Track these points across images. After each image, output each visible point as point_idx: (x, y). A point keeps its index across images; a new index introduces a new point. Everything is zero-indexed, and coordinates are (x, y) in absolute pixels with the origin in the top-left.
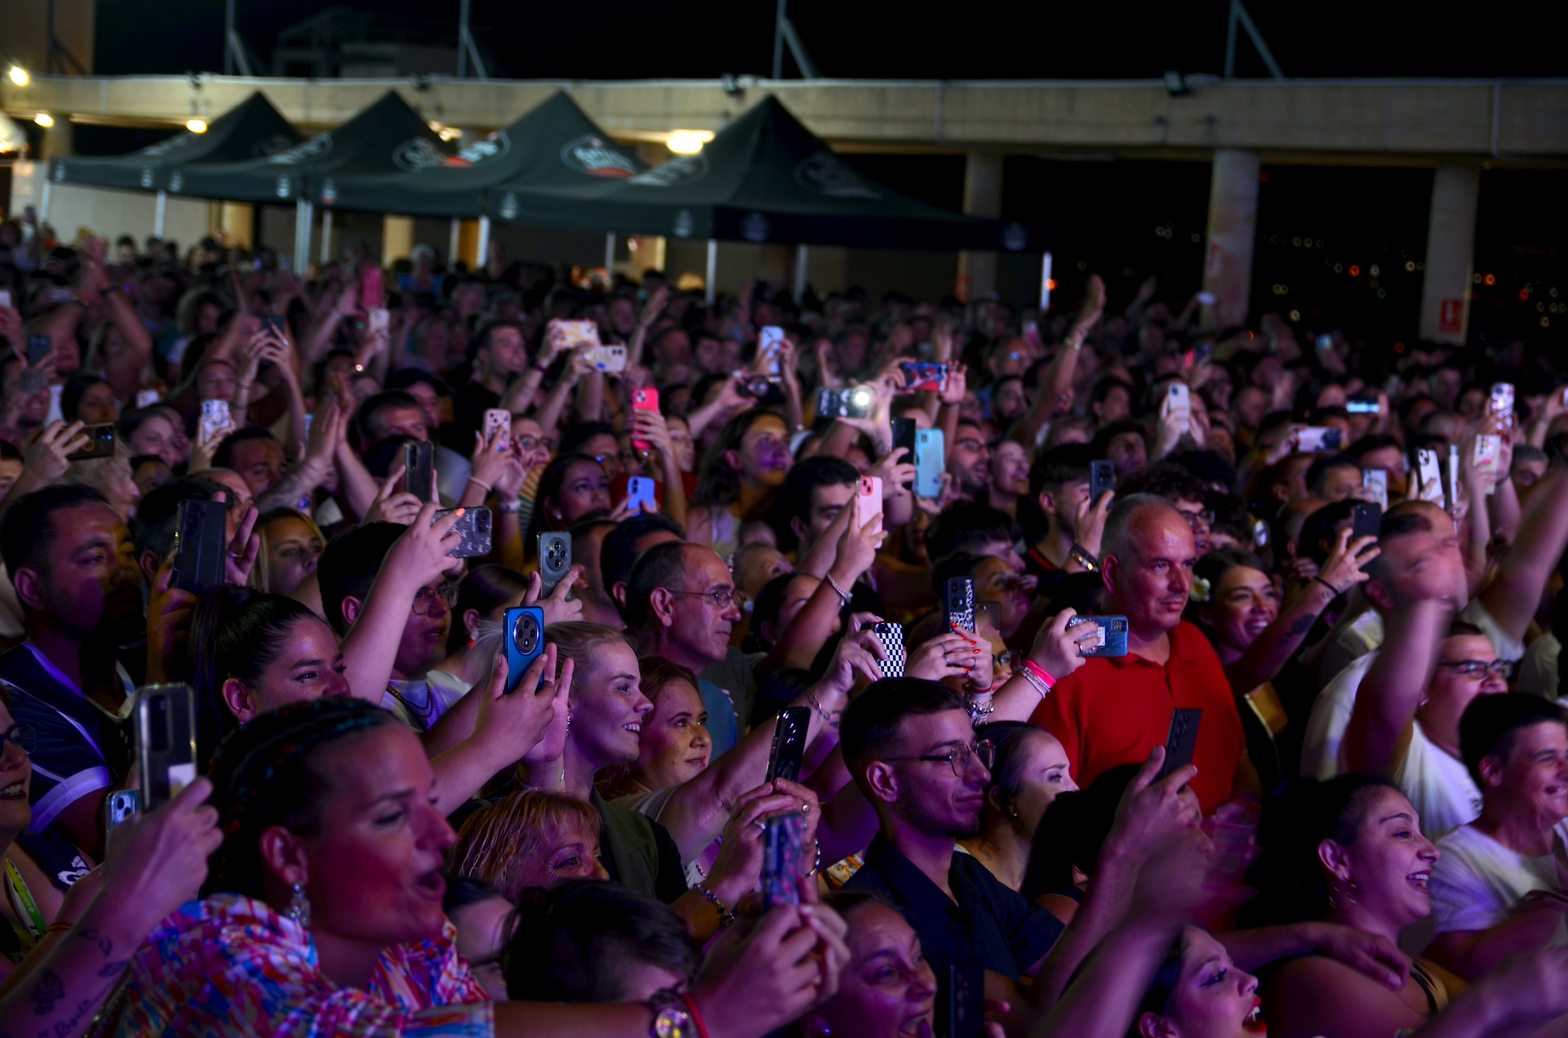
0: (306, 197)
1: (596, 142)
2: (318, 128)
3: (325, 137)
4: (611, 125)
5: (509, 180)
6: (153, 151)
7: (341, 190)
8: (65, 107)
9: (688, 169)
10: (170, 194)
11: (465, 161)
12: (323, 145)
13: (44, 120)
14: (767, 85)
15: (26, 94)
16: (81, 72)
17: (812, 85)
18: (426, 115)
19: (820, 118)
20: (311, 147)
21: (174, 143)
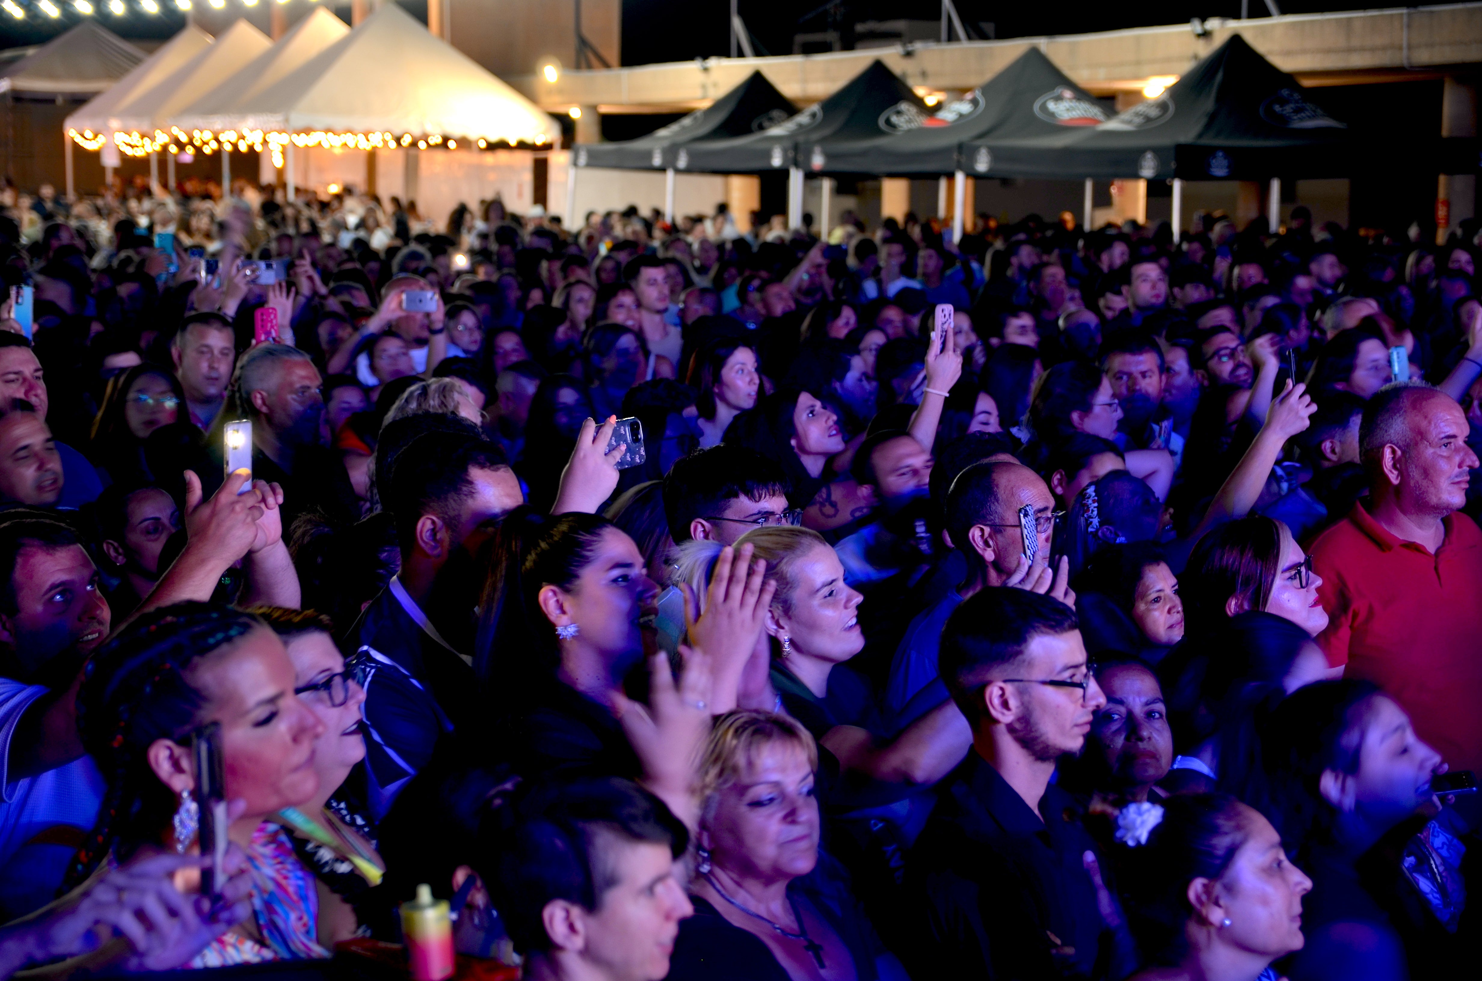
0: (797, 165)
1: (1068, 94)
2: (809, 100)
3: (815, 108)
4: (1082, 76)
5: (981, 136)
6: (663, 133)
7: (829, 156)
8: (592, 100)
9: (1154, 113)
10: (678, 171)
11: (943, 121)
12: (814, 115)
13: (575, 113)
14: (1233, 25)
15: (559, 90)
16: (606, 65)
17: (1278, 21)
18: (911, 82)
19: (1287, 53)
20: (803, 119)
21: (686, 121)
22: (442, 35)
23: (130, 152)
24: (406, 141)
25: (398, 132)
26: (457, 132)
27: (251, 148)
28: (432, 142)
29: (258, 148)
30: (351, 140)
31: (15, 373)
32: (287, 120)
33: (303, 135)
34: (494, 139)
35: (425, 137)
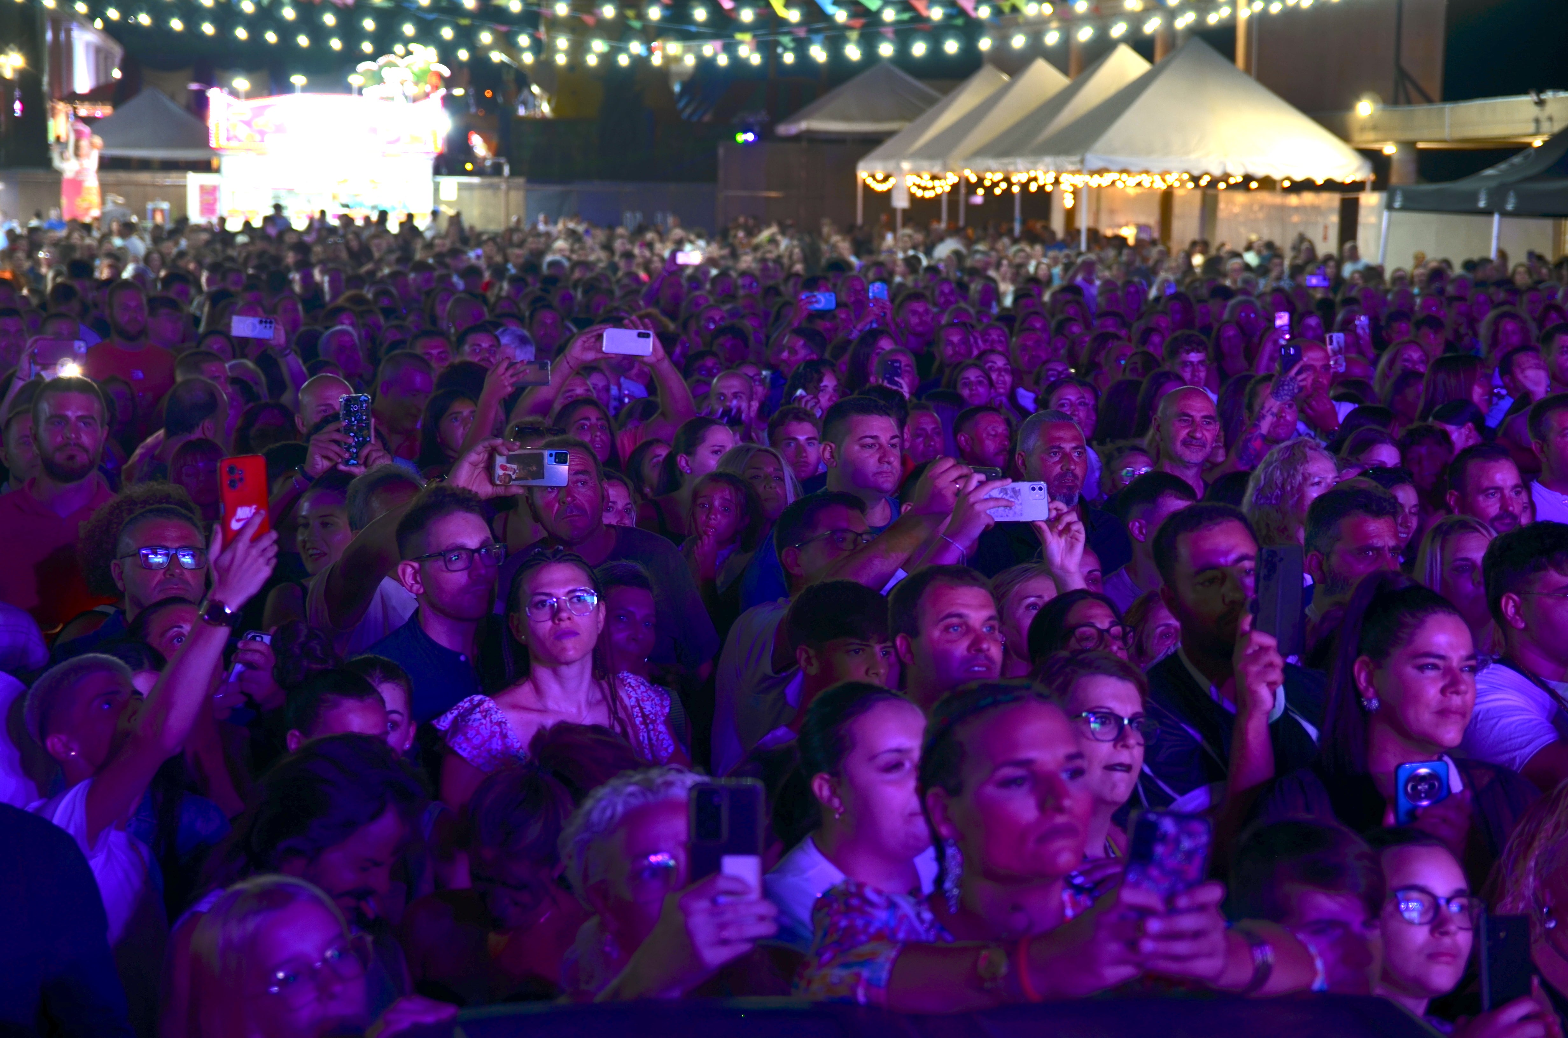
6: (1490, 172)
8: (1409, 136)
10: (1504, 214)
13: (1389, 149)
15: (1374, 126)
16: (1429, 100)
21: (1517, 160)
22: (1248, 70)
23: (919, 193)
24: (1203, 182)
25: (1196, 173)
26: (1260, 173)
27: (1041, 188)
28: (1232, 181)
29: (1049, 188)
30: (1146, 180)
31: (871, 437)
32: (1082, 162)
33: (1096, 176)
34: (1299, 178)
35: (1226, 177)
